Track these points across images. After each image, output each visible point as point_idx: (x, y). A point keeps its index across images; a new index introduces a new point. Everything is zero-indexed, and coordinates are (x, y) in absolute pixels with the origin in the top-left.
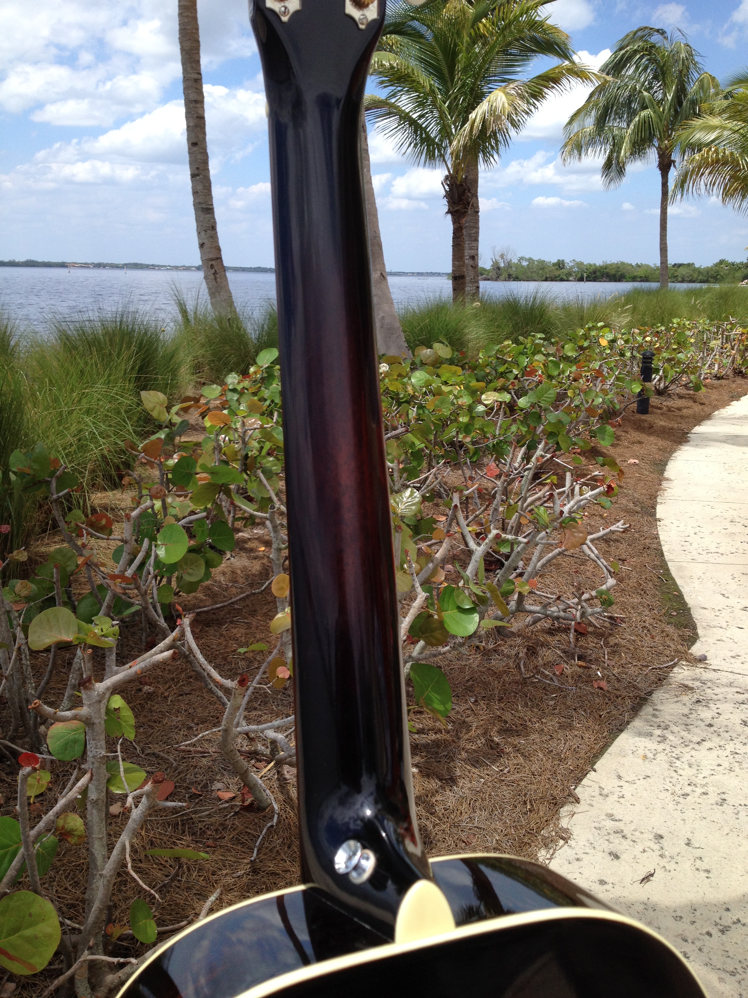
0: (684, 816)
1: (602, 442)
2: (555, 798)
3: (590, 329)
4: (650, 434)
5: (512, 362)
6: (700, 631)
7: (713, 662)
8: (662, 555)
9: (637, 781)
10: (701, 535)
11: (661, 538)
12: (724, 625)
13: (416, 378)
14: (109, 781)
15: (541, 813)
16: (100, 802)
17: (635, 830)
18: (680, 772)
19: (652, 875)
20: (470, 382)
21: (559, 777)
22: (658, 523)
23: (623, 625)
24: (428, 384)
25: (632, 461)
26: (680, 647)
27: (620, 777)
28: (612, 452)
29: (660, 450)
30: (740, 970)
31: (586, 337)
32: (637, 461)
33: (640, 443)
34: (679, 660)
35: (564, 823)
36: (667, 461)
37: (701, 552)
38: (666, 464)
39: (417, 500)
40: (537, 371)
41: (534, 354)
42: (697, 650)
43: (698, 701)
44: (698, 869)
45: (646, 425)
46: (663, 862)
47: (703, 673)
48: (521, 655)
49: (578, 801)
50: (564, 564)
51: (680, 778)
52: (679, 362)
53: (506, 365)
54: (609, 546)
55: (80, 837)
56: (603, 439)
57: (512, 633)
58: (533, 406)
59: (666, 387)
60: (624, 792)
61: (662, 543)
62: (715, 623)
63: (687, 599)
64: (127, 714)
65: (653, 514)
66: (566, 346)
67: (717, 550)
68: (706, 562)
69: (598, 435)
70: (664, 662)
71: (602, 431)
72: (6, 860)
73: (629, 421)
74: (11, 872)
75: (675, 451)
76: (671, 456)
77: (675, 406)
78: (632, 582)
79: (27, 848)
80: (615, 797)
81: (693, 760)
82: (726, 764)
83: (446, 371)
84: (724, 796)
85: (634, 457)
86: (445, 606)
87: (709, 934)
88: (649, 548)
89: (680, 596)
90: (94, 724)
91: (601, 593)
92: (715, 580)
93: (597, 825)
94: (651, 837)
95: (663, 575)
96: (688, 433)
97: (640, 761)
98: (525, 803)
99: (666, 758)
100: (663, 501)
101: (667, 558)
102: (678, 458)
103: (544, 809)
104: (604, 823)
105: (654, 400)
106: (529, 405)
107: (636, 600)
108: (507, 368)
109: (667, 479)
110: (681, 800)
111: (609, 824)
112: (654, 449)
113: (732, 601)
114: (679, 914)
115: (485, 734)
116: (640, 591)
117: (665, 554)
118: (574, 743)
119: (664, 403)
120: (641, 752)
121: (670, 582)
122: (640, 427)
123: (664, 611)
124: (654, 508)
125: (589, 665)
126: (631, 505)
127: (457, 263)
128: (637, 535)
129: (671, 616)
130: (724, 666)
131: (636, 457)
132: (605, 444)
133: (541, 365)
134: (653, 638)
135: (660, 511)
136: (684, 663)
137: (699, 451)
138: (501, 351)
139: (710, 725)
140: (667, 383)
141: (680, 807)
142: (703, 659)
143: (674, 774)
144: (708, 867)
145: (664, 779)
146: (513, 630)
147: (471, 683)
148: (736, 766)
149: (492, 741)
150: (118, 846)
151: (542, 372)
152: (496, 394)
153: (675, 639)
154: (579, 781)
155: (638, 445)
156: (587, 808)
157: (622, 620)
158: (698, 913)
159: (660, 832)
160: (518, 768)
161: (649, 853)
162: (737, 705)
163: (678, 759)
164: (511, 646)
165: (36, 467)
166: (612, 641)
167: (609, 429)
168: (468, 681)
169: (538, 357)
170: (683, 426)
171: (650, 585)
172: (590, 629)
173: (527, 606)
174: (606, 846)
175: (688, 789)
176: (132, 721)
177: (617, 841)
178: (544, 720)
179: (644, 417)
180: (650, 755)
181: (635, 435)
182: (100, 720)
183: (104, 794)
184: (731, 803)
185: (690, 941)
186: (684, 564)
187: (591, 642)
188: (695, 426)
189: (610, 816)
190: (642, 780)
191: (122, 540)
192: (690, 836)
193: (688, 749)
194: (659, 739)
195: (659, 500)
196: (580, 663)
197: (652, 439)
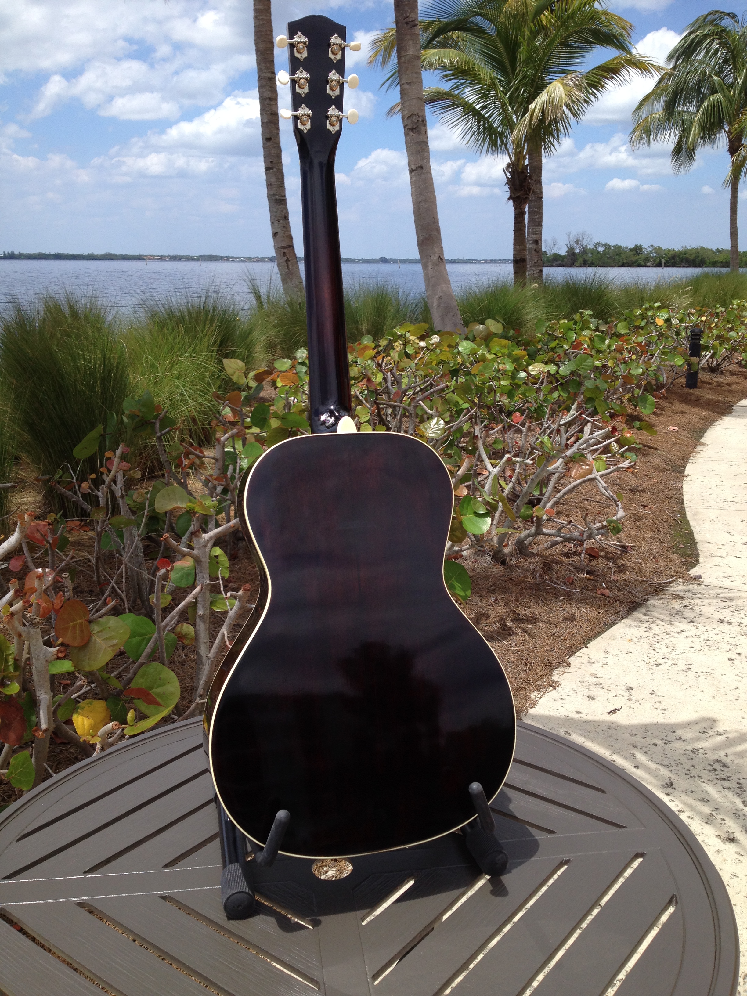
0: (653, 677)
1: (643, 410)
2: (551, 662)
3: (646, 309)
4: (695, 406)
5: (562, 337)
6: (701, 559)
7: (706, 580)
8: (683, 503)
9: (620, 655)
10: (722, 488)
11: (684, 489)
12: (724, 555)
13: (463, 347)
14: (211, 603)
15: (538, 671)
16: (205, 617)
17: (612, 684)
18: (657, 650)
19: (619, 710)
20: (513, 351)
21: (556, 650)
22: (685, 478)
23: (633, 552)
24: (473, 353)
25: (672, 428)
26: (680, 569)
27: (606, 652)
28: (654, 420)
29: (701, 419)
30: (673, 764)
31: (643, 317)
32: (676, 428)
33: (683, 413)
34: (676, 579)
35: (555, 678)
36: (707, 429)
37: (718, 500)
38: (705, 432)
39: (441, 426)
40: (583, 345)
41: (582, 329)
42: (694, 572)
43: (686, 606)
44: (656, 708)
45: (693, 398)
46: (629, 703)
47: (696, 587)
48: (538, 568)
49: (569, 665)
50: (590, 507)
51: (656, 654)
52: (728, 340)
53: (557, 341)
54: (634, 495)
55: (191, 639)
56: (645, 408)
57: (533, 553)
58: (572, 373)
59: (719, 365)
60: (607, 661)
61: (684, 494)
62: (717, 554)
63: (696, 536)
64: (224, 559)
65: (682, 472)
66: (619, 325)
67: (734, 500)
68: (722, 509)
69: (640, 404)
70: (664, 580)
71: (644, 400)
72: (144, 643)
73: (676, 394)
74: (148, 650)
75: (716, 421)
76: (711, 425)
77: (726, 382)
78: (649, 522)
79: (159, 633)
80: (601, 664)
81: (671, 643)
82: (698, 647)
83: (497, 345)
84: (689, 666)
85: (673, 425)
86: (464, 512)
87: (655, 745)
88: (671, 498)
89: (691, 534)
90: (201, 561)
91: (610, 522)
92: (725, 522)
93: (581, 680)
94: (624, 688)
95: (680, 517)
96: (733, 406)
97: (626, 643)
98: (526, 664)
99: (648, 641)
100: (694, 461)
101: (686, 505)
102: (718, 427)
103: (541, 668)
104: (588, 679)
105: (703, 376)
106: (569, 373)
107: (649, 534)
108: (558, 344)
109: (703, 444)
110: (654, 667)
111: (592, 680)
112: (696, 418)
113: (737, 538)
114: (634, 733)
115: (500, 620)
116: (653, 529)
117: (685, 502)
118: (574, 631)
119: (716, 379)
120: (628, 637)
121: (684, 523)
122: (686, 400)
123: (673, 544)
124: (684, 467)
125: (596, 578)
126: (663, 464)
127: (518, 247)
128: (662, 487)
129: (679, 548)
130: (716, 583)
131: (678, 425)
132: (646, 411)
133: (587, 339)
134: (657, 561)
135: (689, 469)
136: (681, 580)
137: (739, 420)
138: (551, 328)
139: (692, 622)
140: (720, 361)
141: (652, 671)
142: (698, 578)
143: (653, 652)
144: (664, 708)
145: (643, 654)
146: (533, 551)
147: (493, 587)
148: (706, 649)
149: (506, 625)
150: (219, 636)
151: (588, 346)
152: (543, 365)
153: (678, 563)
154: (573, 653)
155: (681, 415)
156: (576, 669)
157: (633, 548)
158: (649, 733)
159: (631, 686)
160: (523, 642)
161: (620, 697)
162: (719, 609)
163: (658, 642)
164: (531, 563)
165: (144, 410)
166: (620, 562)
167: (650, 398)
168: (491, 586)
169: (586, 333)
170: (730, 399)
171: (665, 525)
172: (602, 554)
173: (544, 530)
174: (587, 692)
175: (661, 661)
176: (227, 564)
177: (596, 690)
178: (551, 615)
179: (691, 391)
180: (635, 639)
181: (679, 406)
182: (205, 560)
183: (208, 611)
184: (695, 671)
185: (639, 748)
186: (700, 510)
187: (601, 563)
188: (741, 399)
189: (594, 676)
190: (625, 655)
191: (214, 458)
192: (655, 689)
193: (668, 636)
194: (646, 629)
195: (690, 461)
196: (588, 576)
197: (696, 410)
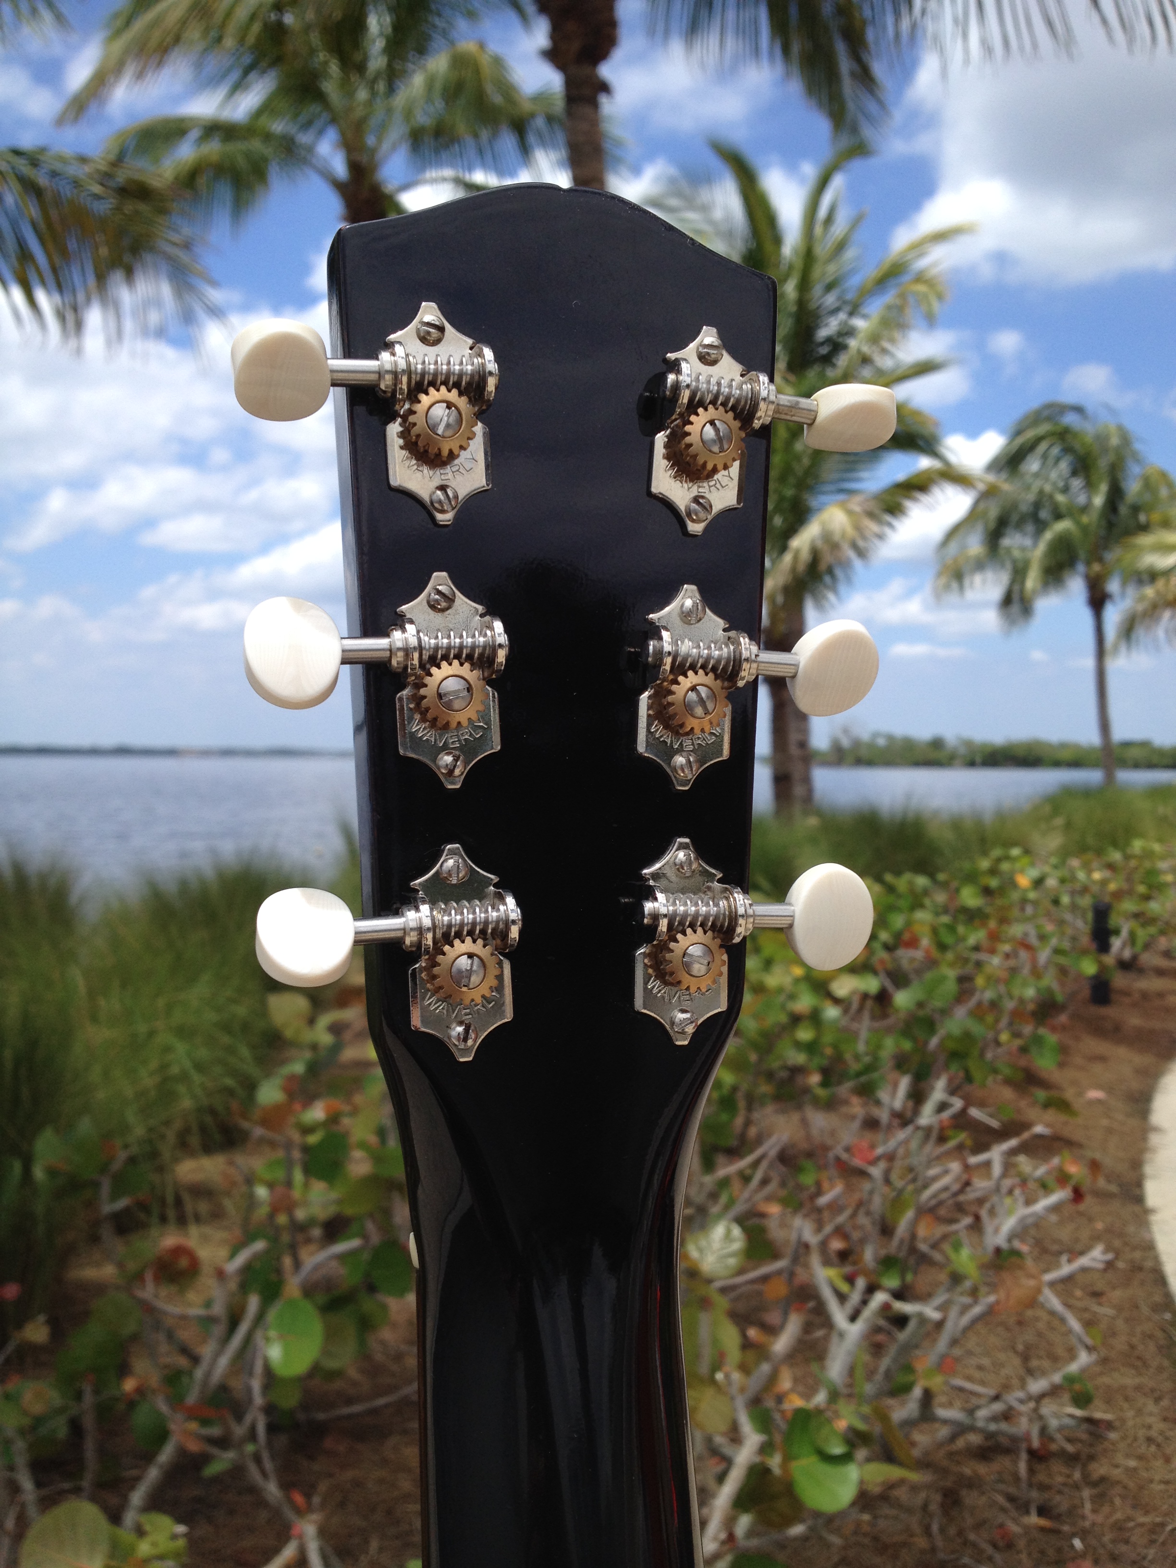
1: (1041, 1061)
3: (997, 859)
4: (1117, 1042)
11: (1158, 1245)
22: (1151, 1218)
23: (1112, 1437)
25: (1092, 1093)
28: (1058, 1077)
29: (1137, 1071)
31: (993, 872)
32: (1101, 1095)
33: (1102, 1059)
36: (1152, 1093)
38: (1150, 1100)
39: (737, 1244)
40: (920, 940)
41: (913, 909)
45: (1110, 1025)
48: (931, 1506)
52: (1153, 918)
56: (1042, 1056)
58: (920, 1005)
59: (1135, 958)
65: (1139, 1199)
66: (963, 890)
69: (1031, 1049)
71: (1037, 1040)
73: (1081, 1019)
75: (1163, 1072)
76: (1156, 1083)
77: (1153, 989)
85: (1094, 1087)
86: (796, 1451)
88: (1141, 1268)
91: (1071, 1380)
100: (1155, 1173)
102: (1169, 1086)
105: (1117, 982)
106: (913, 1004)
107: (1129, 1379)
109: (1156, 1129)
112: (1127, 1070)
119: (1135, 985)
122: (1099, 1030)
124: (1140, 1186)
125: (1058, 1526)
131: (1101, 1088)
132: (1044, 1063)
133: (927, 930)
135: (1151, 1194)
140: (1136, 950)
151: (929, 941)
152: (855, 978)
155: (1100, 1063)
157: (1109, 1425)
165: (77, 1159)
166: (1096, 1471)
167: (1049, 1035)
169: (921, 915)
173: (938, 1411)
179: (1104, 1011)
181: (1092, 1045)
187: (1058, 1474)
195: (1146, 1171)
196: (1043, 1522)
197: (1122, 1052)
